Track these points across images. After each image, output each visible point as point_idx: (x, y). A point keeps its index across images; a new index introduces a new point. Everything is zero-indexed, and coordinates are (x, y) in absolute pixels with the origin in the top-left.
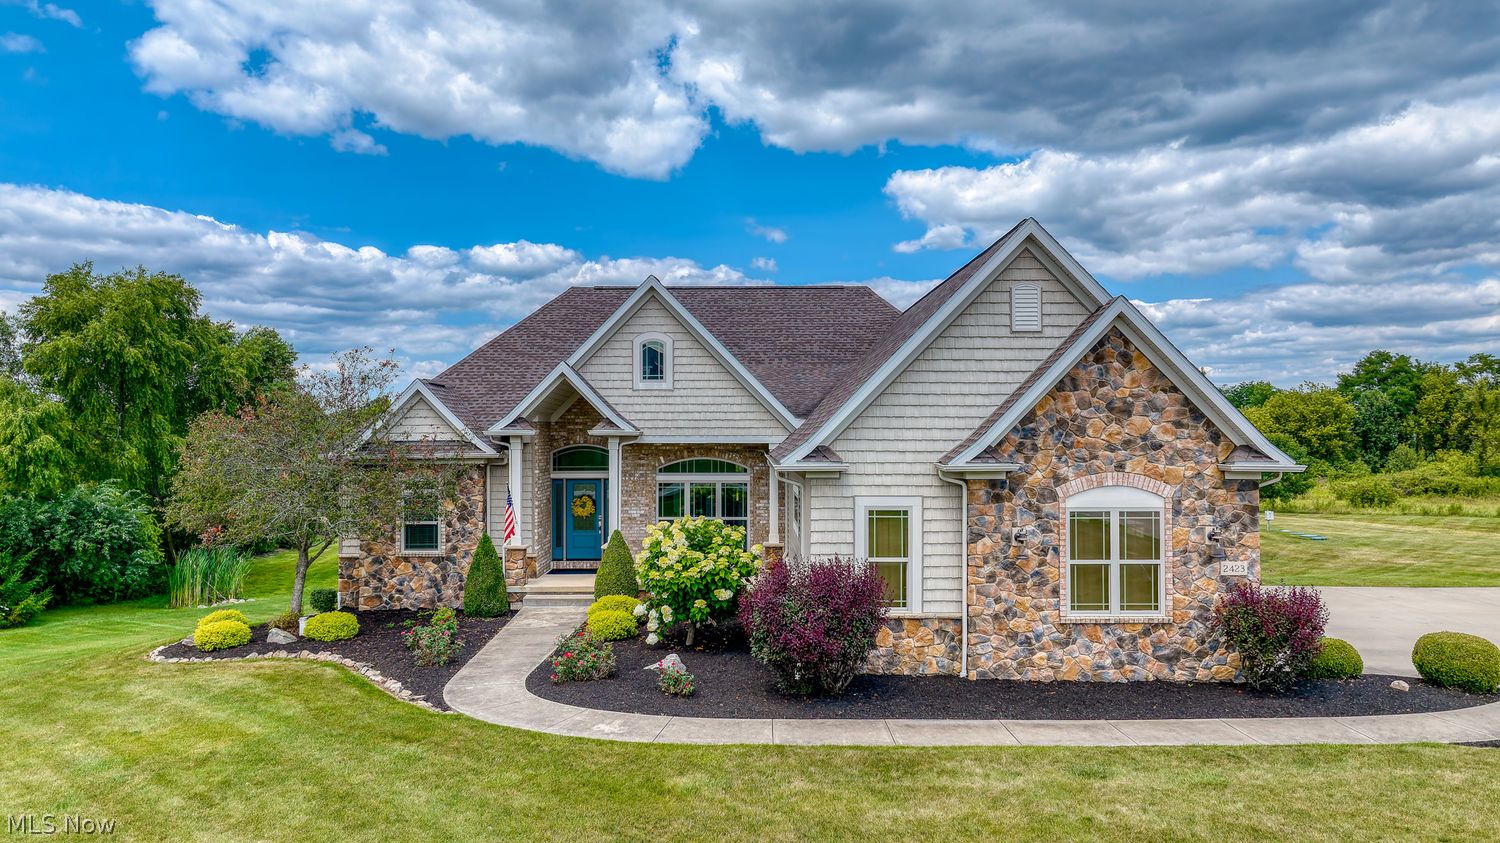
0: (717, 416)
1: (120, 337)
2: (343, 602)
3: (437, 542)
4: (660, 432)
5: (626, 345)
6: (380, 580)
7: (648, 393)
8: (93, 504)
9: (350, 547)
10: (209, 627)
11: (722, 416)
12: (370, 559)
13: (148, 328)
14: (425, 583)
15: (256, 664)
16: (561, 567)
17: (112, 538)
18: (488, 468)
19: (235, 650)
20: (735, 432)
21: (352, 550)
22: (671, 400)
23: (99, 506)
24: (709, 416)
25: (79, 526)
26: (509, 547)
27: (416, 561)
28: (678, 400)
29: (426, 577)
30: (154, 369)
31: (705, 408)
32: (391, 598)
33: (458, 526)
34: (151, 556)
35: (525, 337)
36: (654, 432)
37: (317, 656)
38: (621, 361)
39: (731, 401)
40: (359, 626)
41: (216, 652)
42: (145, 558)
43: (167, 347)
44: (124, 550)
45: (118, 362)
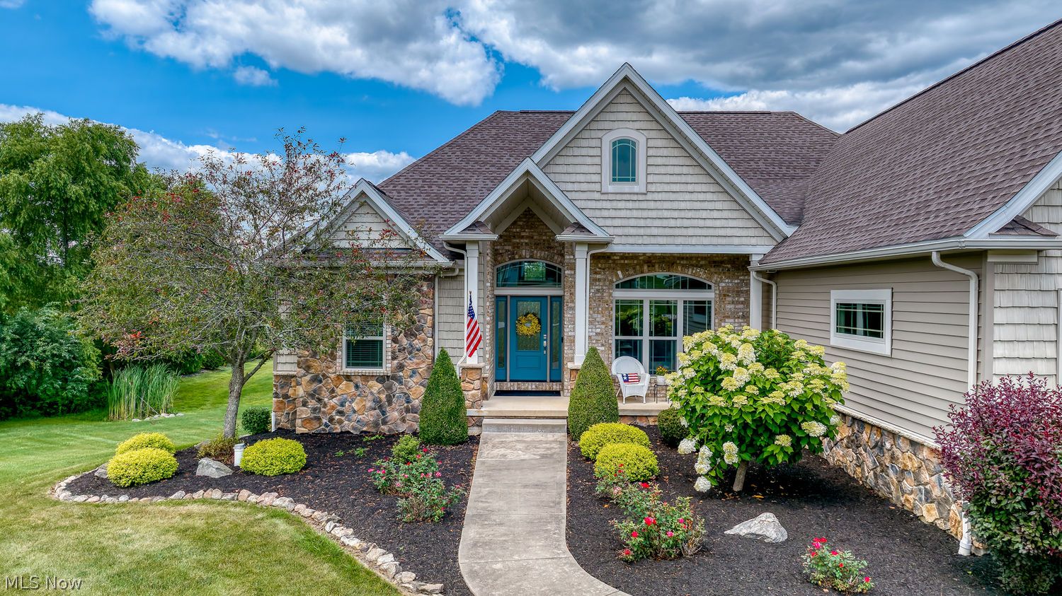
0: (695, 223)
1: (63, 175)
2: (277, 424)
3: (381, 359)
4: (631, 240)
5: (594, 143)
6: (319, 400)
7: (618, 197)
8: (35, 324)
9: (286, 363)
10: (125, 457)
11: (701, 223)
12: (308, 377)
13: (88, 168)
14: (369, 404)
15: (183, 509)
16: (505, 389)
17: (54, 356)
18: (437, 280)
19: (158, 485)
20: (715, 241)
21: (288, 367)
22: (644, 205)
23: (41, 326)
24: (686, 223)
25: (23, 345)
26: (464, 365)
27: (358, 380)
28: (652, 205)
29: (370, 397)
30: (93, 205)
31: (683, 214)
32: (331, 420)
33: (405, 342)
34: (90, 373)
35: (458, 153)
36: (624, 240)
37: (260, 498)
38: (589, 160)
39: (711, 206)
40: (306, 455)
41: (134, 487)
42: (84, 375)
43: (105, 186)
44: (65, 367)
45: (62, 197)
